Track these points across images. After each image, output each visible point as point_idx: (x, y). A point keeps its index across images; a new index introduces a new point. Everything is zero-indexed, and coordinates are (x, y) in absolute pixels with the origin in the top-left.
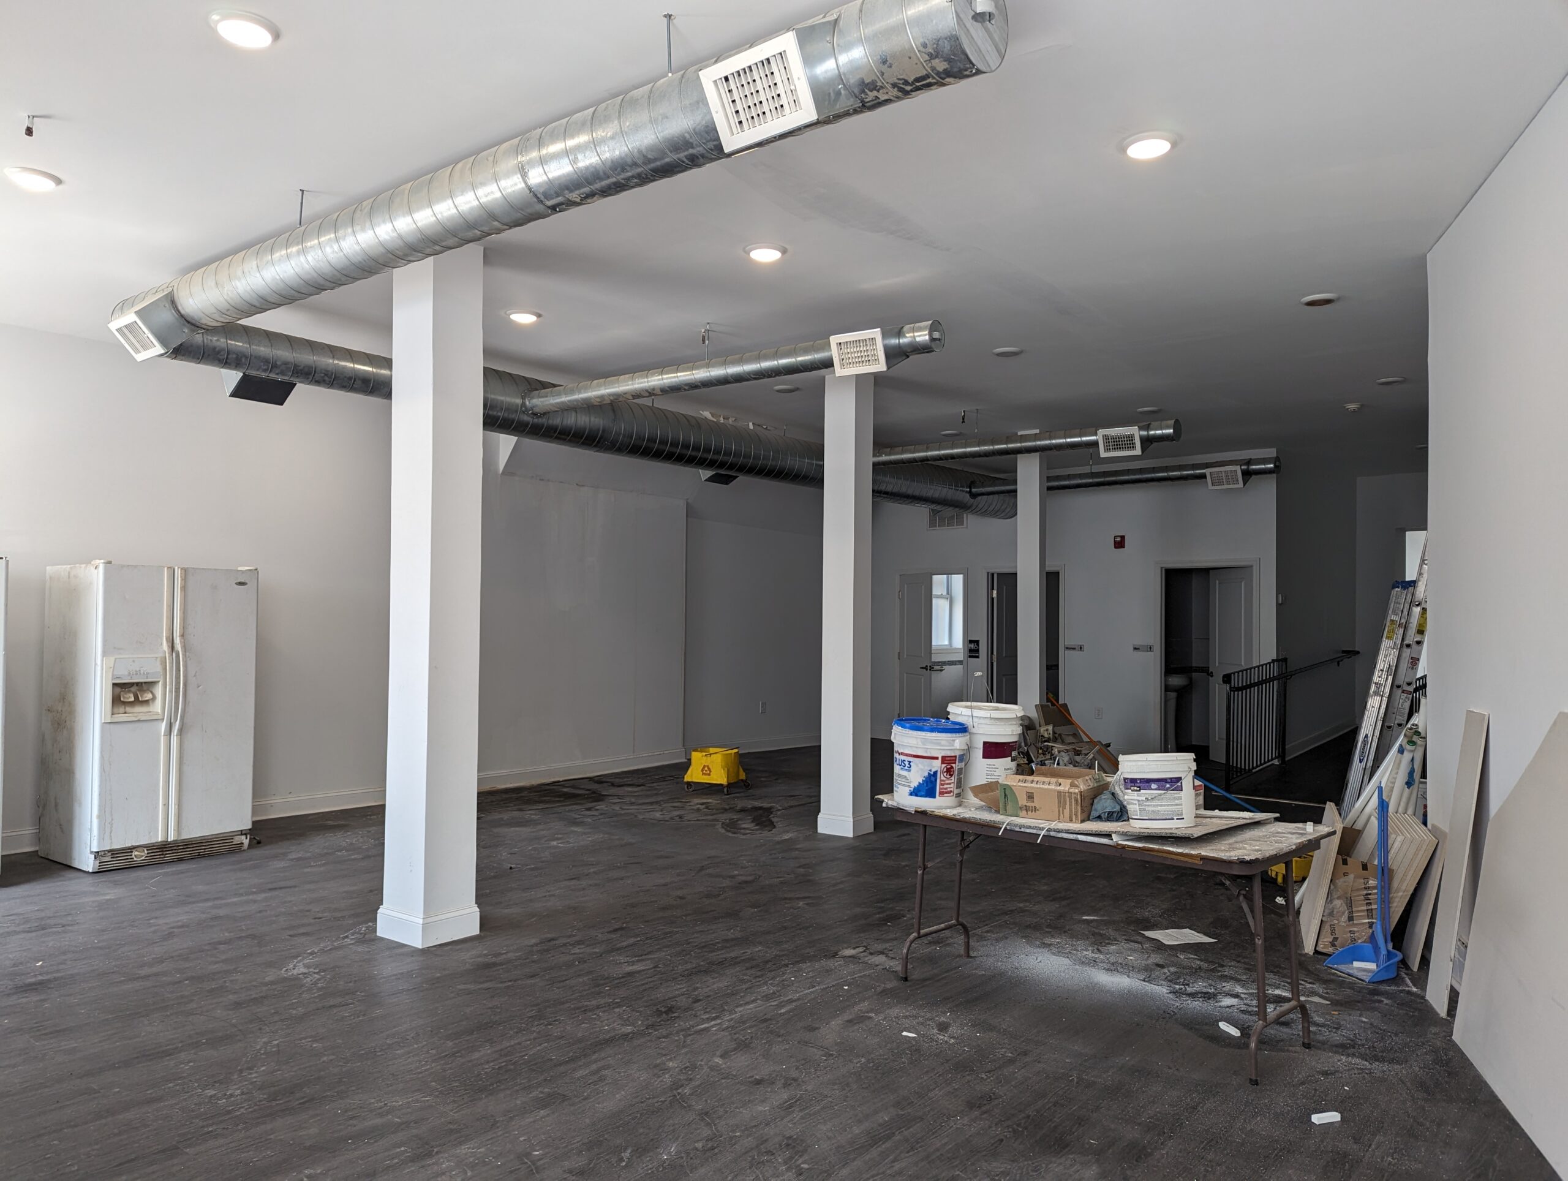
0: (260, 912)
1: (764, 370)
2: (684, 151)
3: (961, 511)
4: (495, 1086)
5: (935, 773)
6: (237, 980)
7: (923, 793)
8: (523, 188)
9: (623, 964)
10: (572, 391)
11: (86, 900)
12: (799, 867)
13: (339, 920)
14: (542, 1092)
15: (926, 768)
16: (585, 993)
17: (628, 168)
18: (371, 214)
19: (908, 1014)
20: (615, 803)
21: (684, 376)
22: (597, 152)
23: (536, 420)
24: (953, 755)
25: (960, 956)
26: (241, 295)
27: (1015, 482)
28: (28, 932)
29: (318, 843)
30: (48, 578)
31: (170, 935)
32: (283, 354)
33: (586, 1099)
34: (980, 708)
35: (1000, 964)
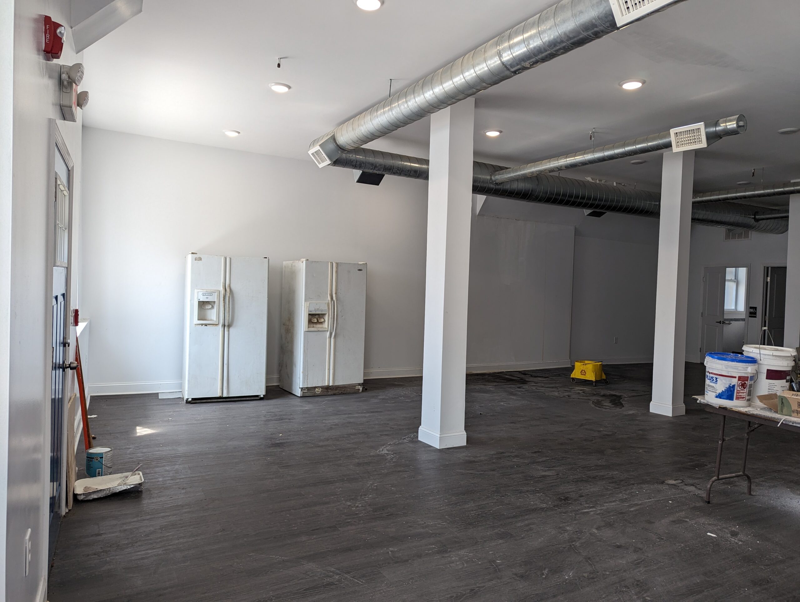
0: (367, 422)
1: (627, 152)
2: (591, 30)
3: (748, 229)
4: (476, 523)
5: (734, 386)
6: (358, 453)
7: (725, 397)
8: (499, 63)
9: (539, 471)
10: (516, 171)
11: (297, 409)
12: (639, 430)
13: (401, 430)
14: (500, 531)
15: (728, 382)
16: (520, 483)
17: (558, 44)
18: (422, 87)
19: (711, 523)
20: (533, 386)
21: (579, 158)
22: (541, 38)
23: (497, 187)
24: (746, 376)
25: (744, 493)
26: (363, 133)
27: (787, 211)
28: (276, 420)
29: (391, 393)
30: (284, 267)
31: (331, 428)
32: (380, 160)
33: (523, 538)
34: (765, 349)
35: (772, 501)
